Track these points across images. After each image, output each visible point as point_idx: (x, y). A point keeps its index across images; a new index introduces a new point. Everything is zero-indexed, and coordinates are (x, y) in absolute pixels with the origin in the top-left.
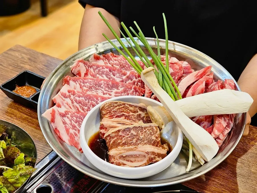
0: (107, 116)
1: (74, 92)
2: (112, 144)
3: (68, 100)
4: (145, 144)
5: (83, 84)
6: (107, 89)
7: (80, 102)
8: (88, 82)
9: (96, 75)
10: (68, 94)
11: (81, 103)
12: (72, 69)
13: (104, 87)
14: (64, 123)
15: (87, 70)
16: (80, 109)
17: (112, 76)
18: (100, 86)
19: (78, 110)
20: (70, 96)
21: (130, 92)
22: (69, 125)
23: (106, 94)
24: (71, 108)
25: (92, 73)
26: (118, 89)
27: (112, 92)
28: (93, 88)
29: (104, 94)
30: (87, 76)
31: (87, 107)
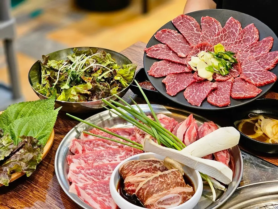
0: (130, 174)
1: (82, 167)
2: (146, 195)
3: (81, 175)
4: (175, 186)
5: (86, 159)
6: (110, 157)
7: (92, 174)
8: (89, 156)
9: (93, 149)
10: (78, 170)
11: (94, 174)
12: (71, 149)
13: (106, 156)
14: (89, 194)
15: (83, 147)
16: (95, 180)
17: (108, 145)
18: (102, 156)
19: (93, 180)
20: (81, 172)
21: (132, 154)
22: (94, 194)
23: (112, 161)
24: (86, 181)
25: (88, 149)
26: (120, 154)
27: (116, 158)
28: (96, 159)
29: (110, 161)
30: (85, 151)
31: (101, 176)
